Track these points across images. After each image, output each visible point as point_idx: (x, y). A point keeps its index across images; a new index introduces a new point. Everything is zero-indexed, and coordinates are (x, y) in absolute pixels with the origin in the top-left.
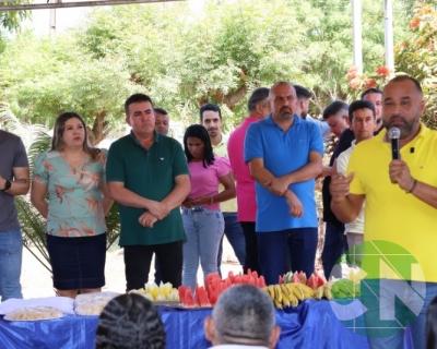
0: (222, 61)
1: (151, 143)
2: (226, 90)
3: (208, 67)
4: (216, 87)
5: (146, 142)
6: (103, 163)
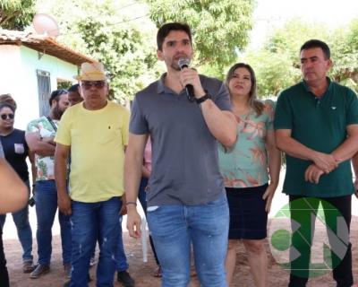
2: (352, 70)
4: (345, 67)
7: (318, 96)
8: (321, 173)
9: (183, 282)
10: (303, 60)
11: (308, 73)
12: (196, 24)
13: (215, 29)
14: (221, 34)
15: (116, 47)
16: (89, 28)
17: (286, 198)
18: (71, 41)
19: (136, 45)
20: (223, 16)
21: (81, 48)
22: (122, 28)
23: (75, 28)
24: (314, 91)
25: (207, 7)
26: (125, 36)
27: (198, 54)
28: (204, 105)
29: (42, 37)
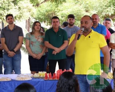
0: (110, 6)
1: (58, 31)
2: (110, 14)
3: (106, 8)
4: (107, 13)
7: (56, 32)
8: (56, 53)
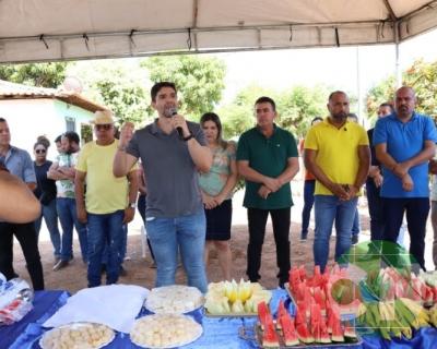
0: (292, 106)
2: (294, 119)
3: (286, 109)
4: (289, 117)
5: (267, 133)
6: (231, 150)
7: (268, 137)
8: (269, 192)
9: (171, 273)
10: (258, 111)
11: (261, 119)
12: (184, 85)
13: (198, 88)
14: (202, 92)
15: (125, 100)
16: (105, 86)
17: (245, 210)
18: (92, 96)
19: (140, 99)
20: (204, 79)
21: (99, 101)
22: (129, 86)
23: (95, 86)
24: (265, 133)
25: (192, 72)
26: (132, 92)
27: (185, 106)
28: (190, 142)
29: (70, 93)
